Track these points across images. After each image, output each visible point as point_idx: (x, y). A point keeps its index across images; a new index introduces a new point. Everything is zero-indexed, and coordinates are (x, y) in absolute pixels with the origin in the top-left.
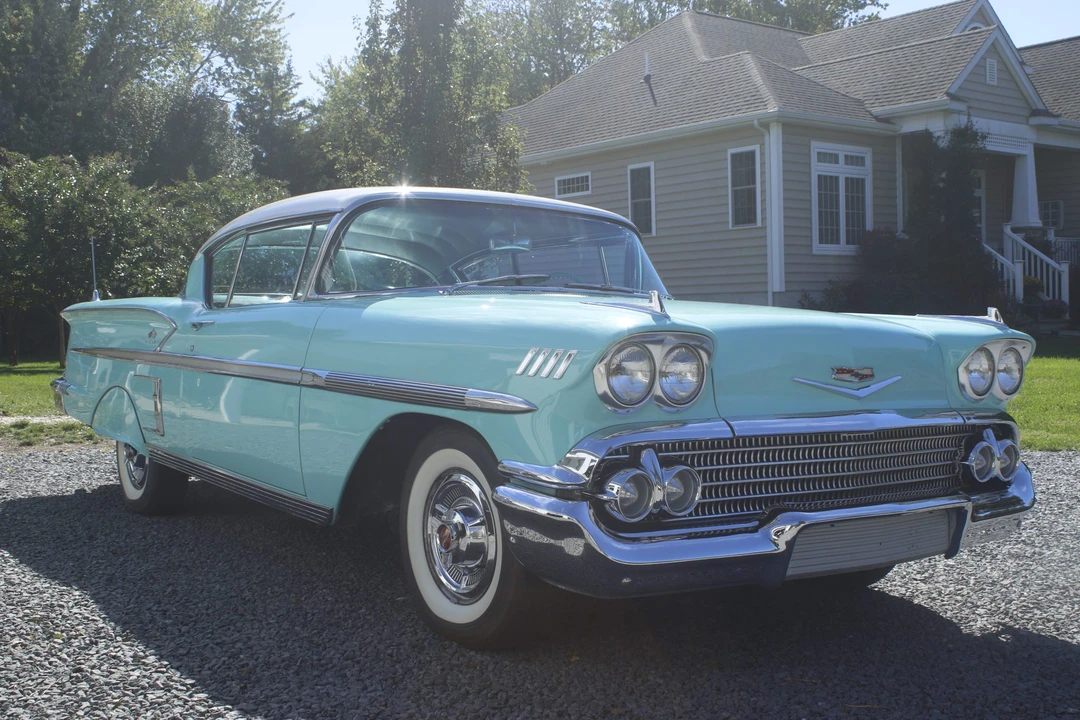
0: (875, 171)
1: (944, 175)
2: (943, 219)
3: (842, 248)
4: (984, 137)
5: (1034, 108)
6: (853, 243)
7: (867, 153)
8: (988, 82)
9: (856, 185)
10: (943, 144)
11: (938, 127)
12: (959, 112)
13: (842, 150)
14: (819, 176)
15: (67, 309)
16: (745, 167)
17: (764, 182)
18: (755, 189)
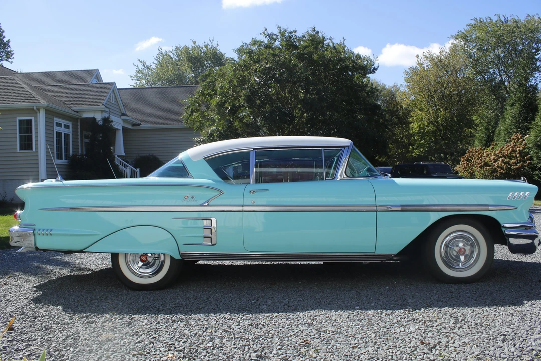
0: (72, 131)
1: (101, 135)
2: (101, 152)
3: (63, 162)
4: (112, 122)
5: (123, 113)
6: (66, 160)
7: (70, 124)
8: (112, 102)
9: (67, 136)
10: (100, 123)
11: (99, 117)
12: (106, 112)
13: (63, 122)
14: (56, 132)
16: (26, 127)
17: (36, 133)
18: (31, 136)
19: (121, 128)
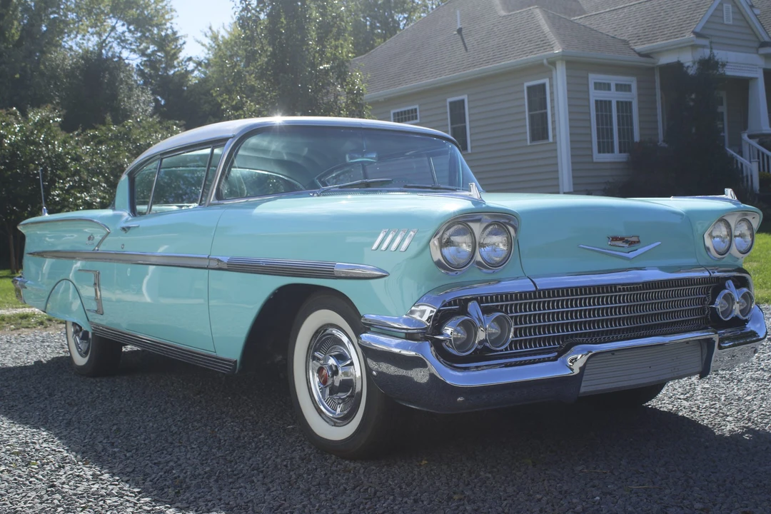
0: (639, 95)
1: (693, 96)
2: (694, 130)
3: (616, 156)
4: (724, 65)
5: (762, 40)
6: (625, 152)
7: (633, 81)
8: (725, 22)
9: (624, 107)
10: (692, 72)
11: (688, 59)
12: (704, 47)
13: (613, 80)
14: (597, 101)
15: (22, 223)
16: (538, 96)
17: (553, 107)
18: (546, 113)
19: (759, 75)
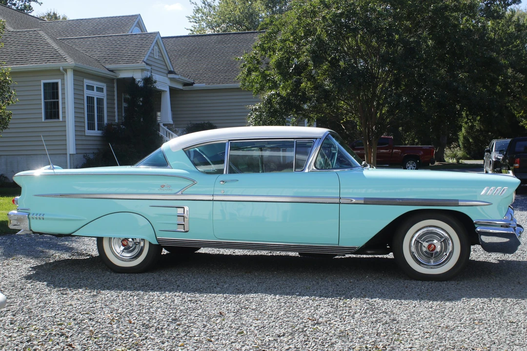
0: (107, 95)
1: (141, 99)
2: (142, 120)
3: (96, 132)
4: (155, 82)
5: (170, 70)
6: (100, 130)
7: (104, 86)
8: (155, 57)
9: (100, 101)
10: (141, 84)
11: (139, 77)
12: (147, 70)
13: (96, 84)
14: (87, 97)
15: (16, 175)
16: (52, 91)
17: (63, 98)
18: (58, 102)
19: (167, 89)
